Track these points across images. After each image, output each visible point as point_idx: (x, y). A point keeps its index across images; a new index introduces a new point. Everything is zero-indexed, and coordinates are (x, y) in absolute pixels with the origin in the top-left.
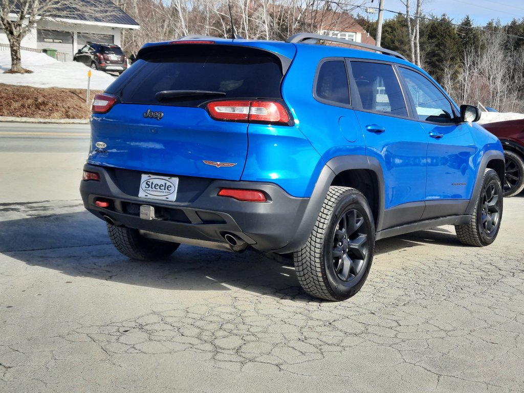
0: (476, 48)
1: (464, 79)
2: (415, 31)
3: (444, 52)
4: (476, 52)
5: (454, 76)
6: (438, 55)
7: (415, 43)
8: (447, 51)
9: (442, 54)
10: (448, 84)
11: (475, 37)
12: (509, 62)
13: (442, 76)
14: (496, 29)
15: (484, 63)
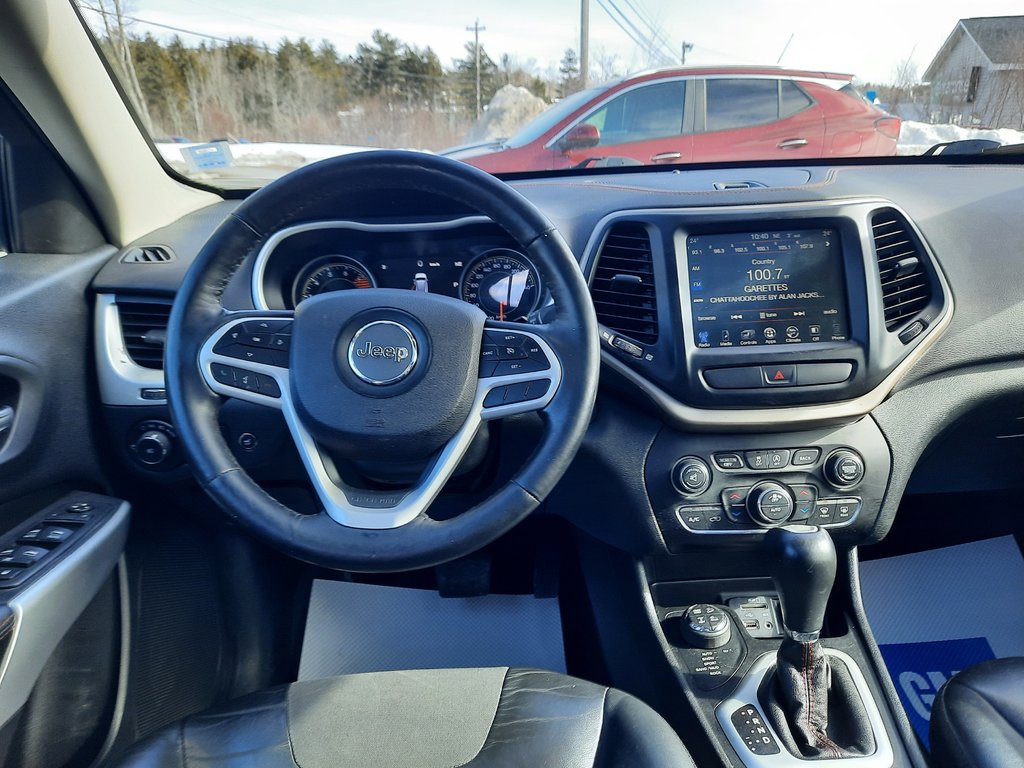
0: (196, 71)
1: (194, 109)
2: (123, 49)
3: (160, 76)
4: (197, 76)
5: (180, 107)
6: (154, 81)
7: (127, 65)
8: (164, 76)
9: (159, 80)
10: (176, 116)
11: (191, 59)
12: (237, 86)
13: (165, 106)
14: (213, 51)
15: (210, 90)
